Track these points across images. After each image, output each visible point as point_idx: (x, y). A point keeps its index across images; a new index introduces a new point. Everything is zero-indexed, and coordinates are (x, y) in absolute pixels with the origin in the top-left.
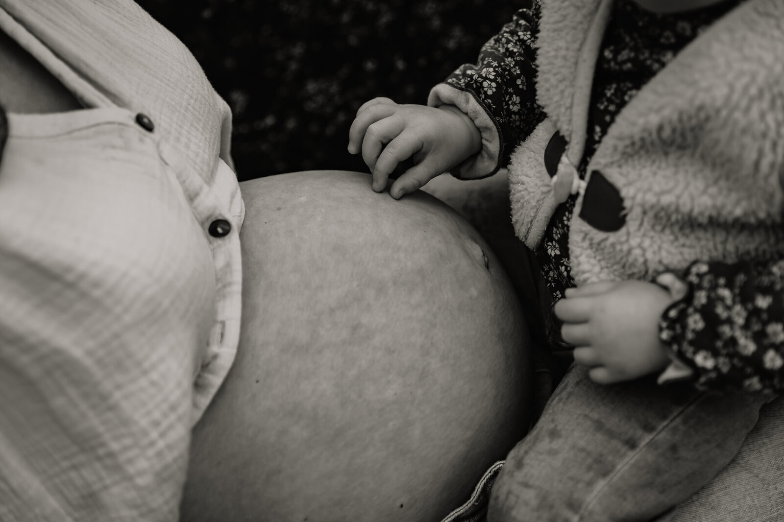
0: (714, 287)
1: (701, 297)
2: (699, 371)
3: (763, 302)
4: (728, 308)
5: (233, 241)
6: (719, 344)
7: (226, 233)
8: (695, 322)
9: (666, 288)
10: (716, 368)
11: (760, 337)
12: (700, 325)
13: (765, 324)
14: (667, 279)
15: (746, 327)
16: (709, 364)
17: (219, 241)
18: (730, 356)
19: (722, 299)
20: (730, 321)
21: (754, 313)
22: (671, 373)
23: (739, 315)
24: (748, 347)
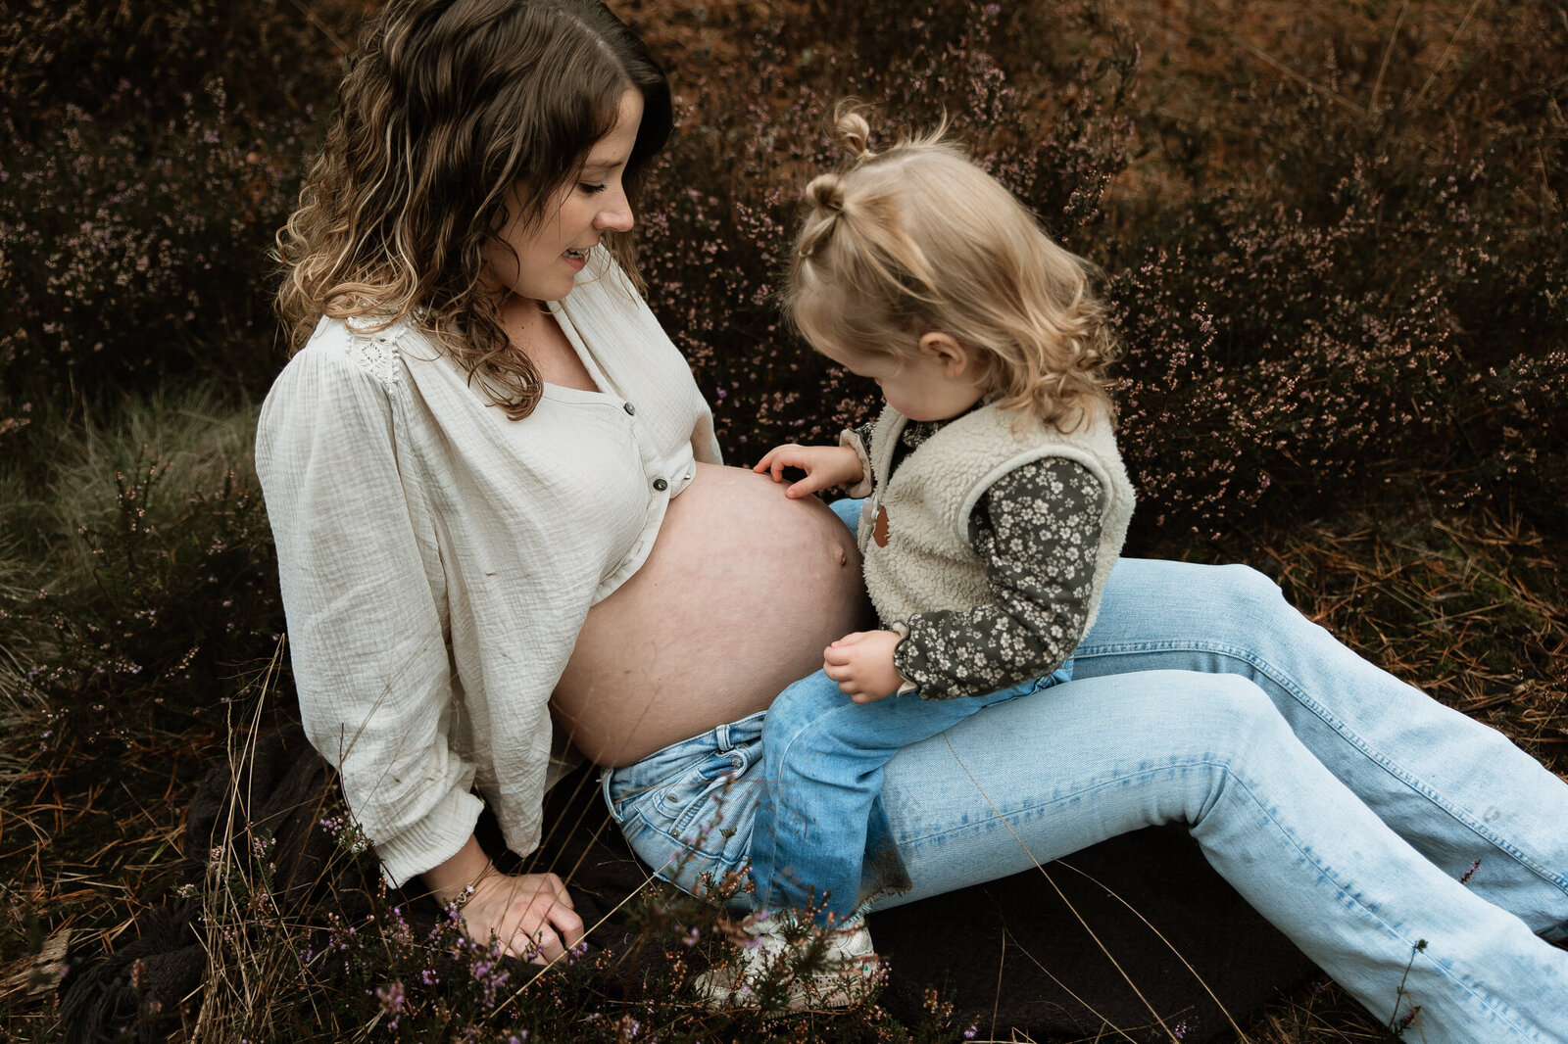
0: (925, 628)
1: (915, 635)
2: (920, 685)
3: (953, 635)
4: (934, 641)
5: (666, 495)
6: (929, 665)
7: (663, 489)
8: (913, 652)
9: (897, 633)
10: (928, 681)
11: (953, 657)
12: (916, 653)
13: (955, 648)
14: (897, 626)
15: (945, 652)
16: (924, 679)
17: (658, 493)
18: (938, 673)
19: (930, 635)
20: (934, 649)
21: (950, 642)
22: (904, 688)
23: (941, 645)
24: (946, 665)
